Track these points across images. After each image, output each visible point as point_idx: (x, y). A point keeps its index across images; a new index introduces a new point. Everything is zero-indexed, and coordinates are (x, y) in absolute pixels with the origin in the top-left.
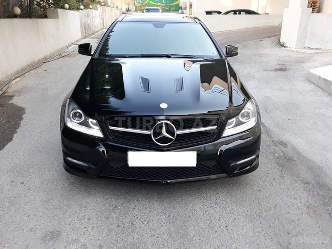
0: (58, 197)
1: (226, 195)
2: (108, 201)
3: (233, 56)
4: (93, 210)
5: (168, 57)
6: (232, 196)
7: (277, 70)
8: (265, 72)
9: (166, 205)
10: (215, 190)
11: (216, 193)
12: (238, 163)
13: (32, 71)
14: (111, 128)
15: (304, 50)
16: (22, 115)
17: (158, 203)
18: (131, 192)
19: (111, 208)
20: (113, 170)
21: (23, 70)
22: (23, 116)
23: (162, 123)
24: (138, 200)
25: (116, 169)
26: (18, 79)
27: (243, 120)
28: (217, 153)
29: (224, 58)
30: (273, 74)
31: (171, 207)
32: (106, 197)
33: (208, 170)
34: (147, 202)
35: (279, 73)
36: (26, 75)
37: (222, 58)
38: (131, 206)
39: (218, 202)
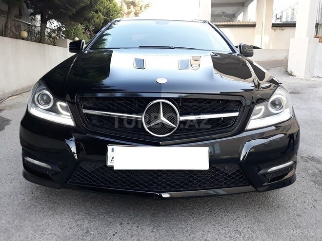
0: (9, 216)
1: (251, 220)
2: (79, 223)
4: (52, 235)
5: (172, 48)
6: (260, 222)
9: (162, 232)
10: (235, 213)
11: (235, 217)
12: (270, 170)
14: (85, 111)
15: (313, 79)
16: (6, 125)
17: (150, 228)
18: (113, 212)
19: (80, 233)
20: (86, 176)
21: (23, 89)
22: (5, 127)
23: (159, 103)
24: (121, 224)
25: (90, 174)
26: (15, 97)
27: (273, 111)
28: (239, 157)
31: (169, 235)
32: (77, 217)
33: (226, 179)
34: (135, 227)
37: (236, 53)
38: (111, 231)
39: (240, 230)
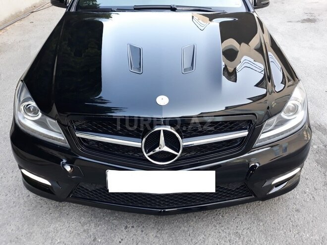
0: (17, 219)
1: (251, 218)
3: (262, 7)
5: (173, 9)
6: (259, 220)
7: (304, 21)
8: (290, 23)
10: (235, 209)
11: (236, 214)
12: (274, 182)
13: (16, 24)
14: (79, 135)
17: (154, 232)
19: (88, 241)
20: (87, 193)
23: (159, 131)
25: (91, 192)
27: (286, 117)
29: (252, 10)
30: (300, 26)
31: (173, 241)
35: (307, 25)
36: (8, 28)
37: (249, 10)
38: (117, 238)
